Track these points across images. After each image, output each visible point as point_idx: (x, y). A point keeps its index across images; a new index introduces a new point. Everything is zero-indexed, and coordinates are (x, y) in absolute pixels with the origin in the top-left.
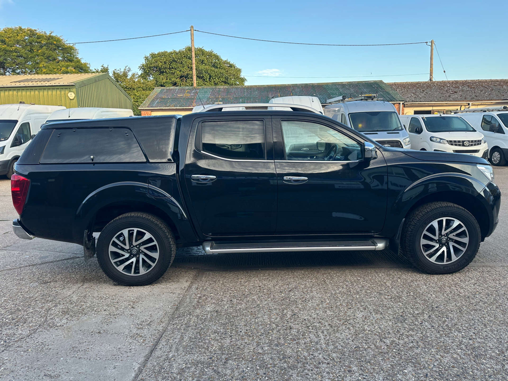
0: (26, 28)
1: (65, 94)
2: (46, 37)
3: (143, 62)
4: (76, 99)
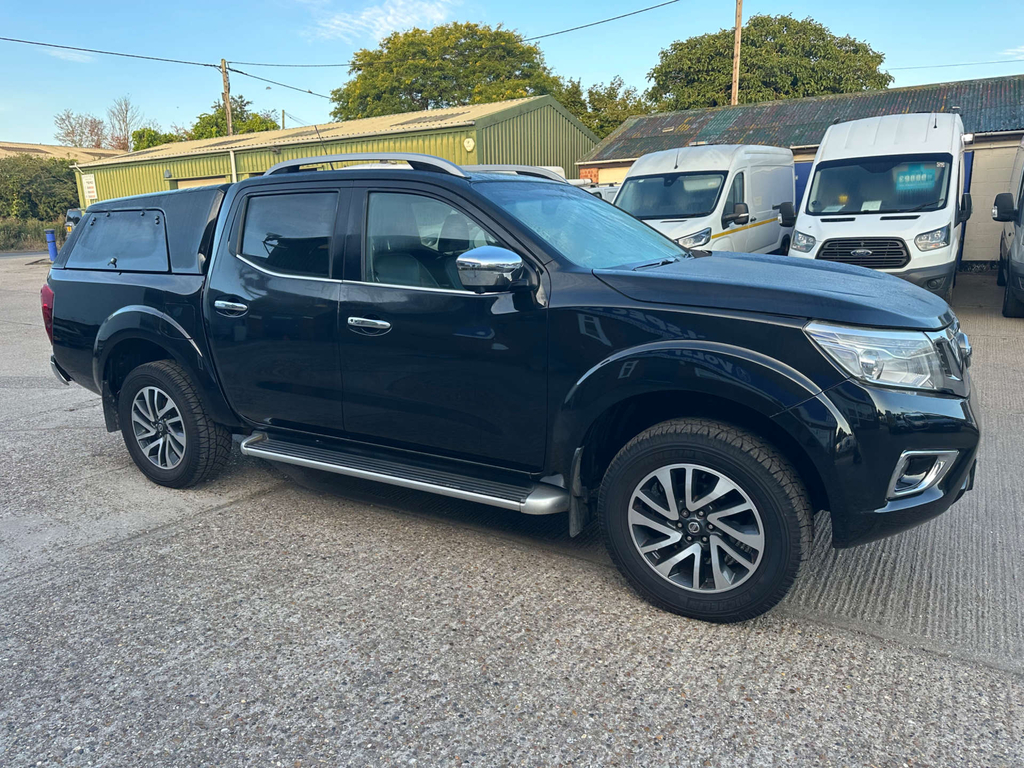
0: (464, 24)
1: (460, 142)
2: (491, 35)
3: (657, 62)
4: (475, 151)
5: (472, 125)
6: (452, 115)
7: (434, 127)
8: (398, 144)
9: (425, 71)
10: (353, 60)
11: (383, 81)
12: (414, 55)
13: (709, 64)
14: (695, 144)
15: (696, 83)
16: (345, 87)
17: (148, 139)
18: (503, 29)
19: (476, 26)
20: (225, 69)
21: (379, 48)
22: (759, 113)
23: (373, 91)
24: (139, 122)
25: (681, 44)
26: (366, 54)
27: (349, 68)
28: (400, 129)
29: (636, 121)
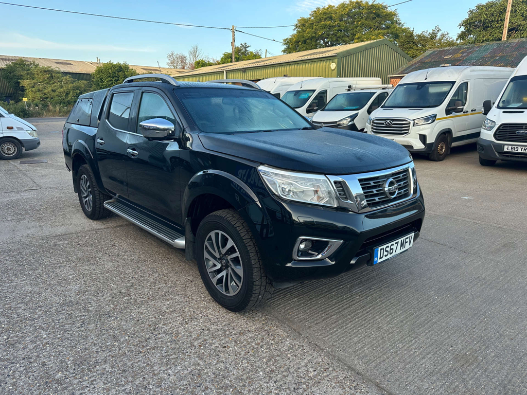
1: (329, 65)
2: (369, 6)
3: (466, 17)
4: (336, 69)
5: (335, 56)
6: (328, 51)
7: (316, 57)
8: (298, 67)
9: (330, 27)
10: (297, 23)
11: (308, 33)
12: (325, 19)
13: (499, 16)
14: (443, 65)
15: (489, 28)
16: (290, 37)
17: (201, 64)
18: (375, 3)
19: (362, 2)
20: (234, 31)
21: (309, 17)
22: (508, 46)
23: (302, 39)
24: (201, 56)
25: (483, 6)
26: (303, 19)
27: (294, 27)
28: (300, 59)
29: (431, 52)
